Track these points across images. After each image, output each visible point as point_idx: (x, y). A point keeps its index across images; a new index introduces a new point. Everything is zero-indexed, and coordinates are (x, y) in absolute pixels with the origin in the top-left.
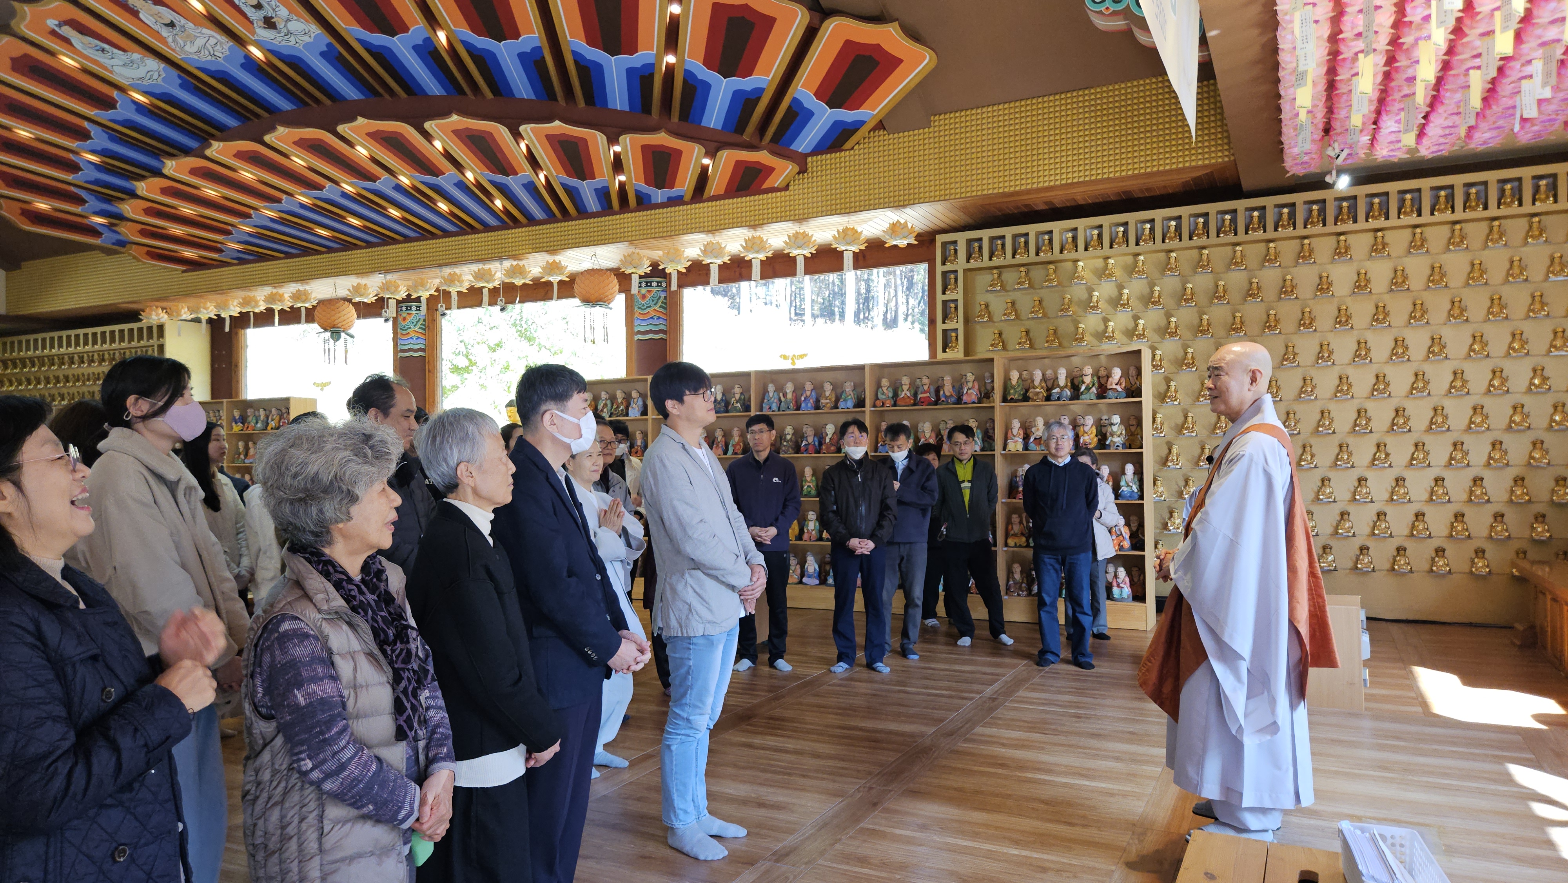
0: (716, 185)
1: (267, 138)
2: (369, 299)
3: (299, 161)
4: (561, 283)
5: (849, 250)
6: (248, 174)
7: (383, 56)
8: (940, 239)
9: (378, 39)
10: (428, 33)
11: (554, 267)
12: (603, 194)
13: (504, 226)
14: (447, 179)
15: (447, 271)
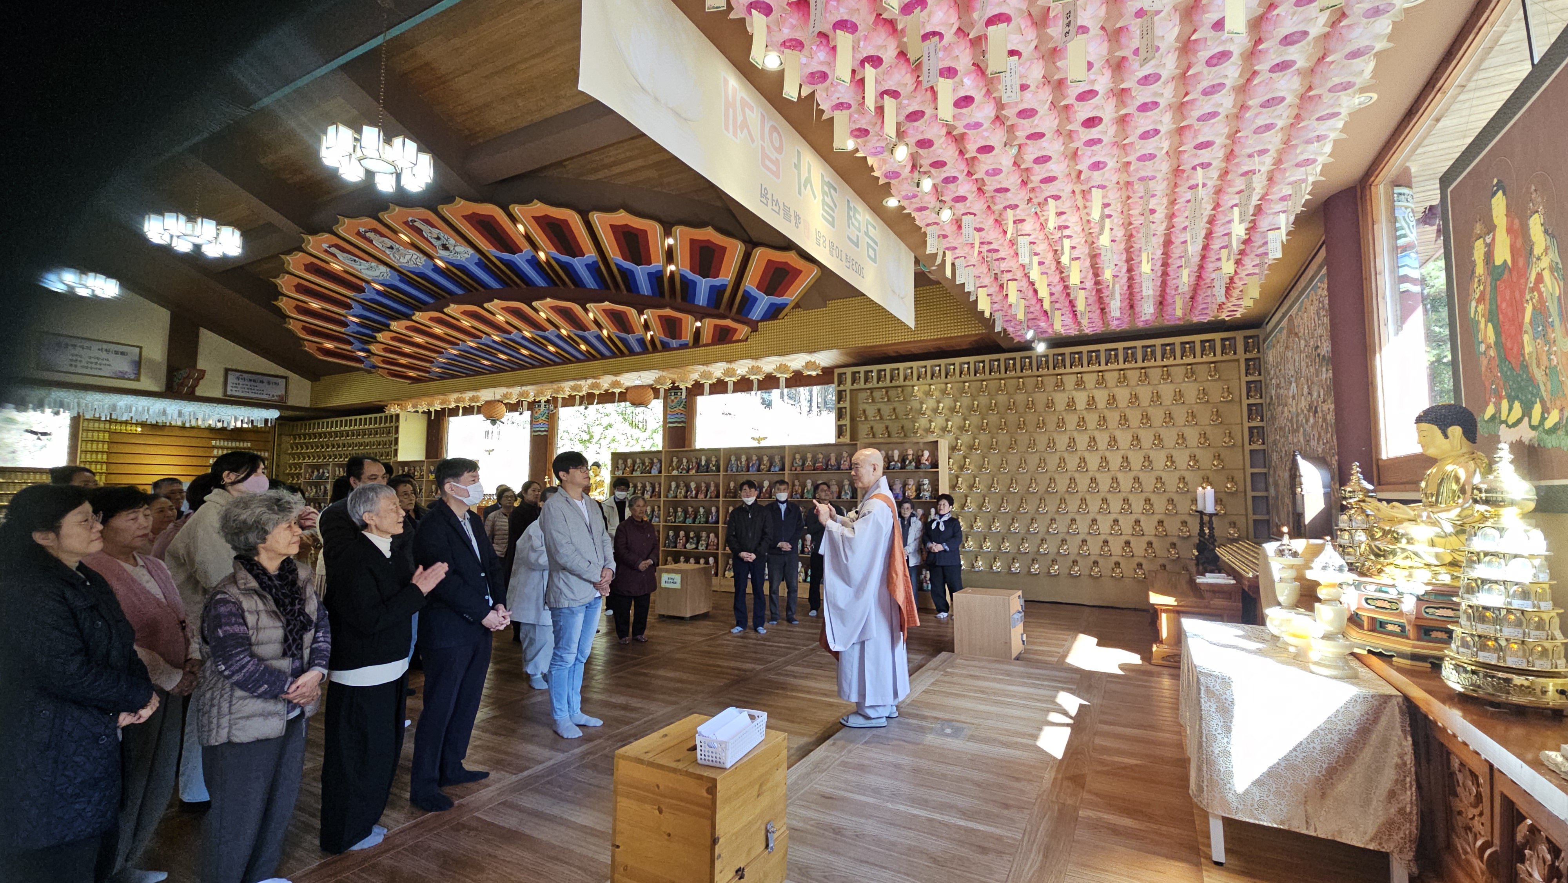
0: (706, 337)
1: (445, 310)
2: (513, 401)
3: (466, 323)
4: (620, 393)
5: (783, 377)
6: (438, 330)
7: (510, 265)
8: (837, 371)
9: (506, 256)
10: (534, 253)
11: (616, 384)
12: (641, 341)
13: (588, 360)
14: (551, 331)
15: (555, 386)
